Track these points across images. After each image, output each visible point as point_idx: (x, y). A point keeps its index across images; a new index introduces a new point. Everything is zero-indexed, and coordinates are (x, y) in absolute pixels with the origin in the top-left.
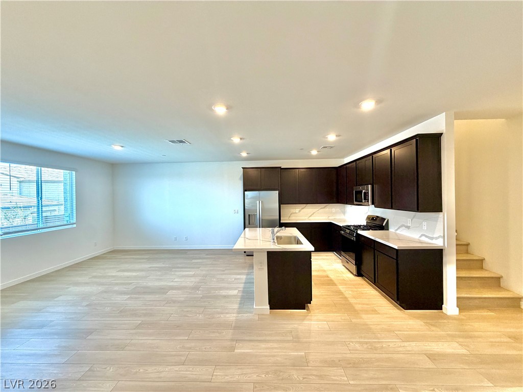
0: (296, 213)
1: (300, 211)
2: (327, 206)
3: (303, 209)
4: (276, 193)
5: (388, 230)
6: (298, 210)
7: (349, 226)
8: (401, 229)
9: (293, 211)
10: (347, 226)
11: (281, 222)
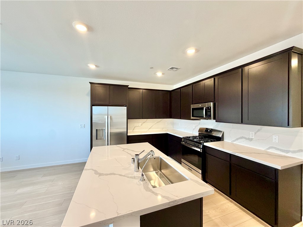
0: (139, 126)
1: (142, 125)
2: (161, 120)
3: (144, 122)
4: (125, 109)
5: (223, 140)
6: (140, 124)
7: (189, 137)
8: (239, 140)
9: (136, 124)
10: (187, 137)
11: (128, 135)
